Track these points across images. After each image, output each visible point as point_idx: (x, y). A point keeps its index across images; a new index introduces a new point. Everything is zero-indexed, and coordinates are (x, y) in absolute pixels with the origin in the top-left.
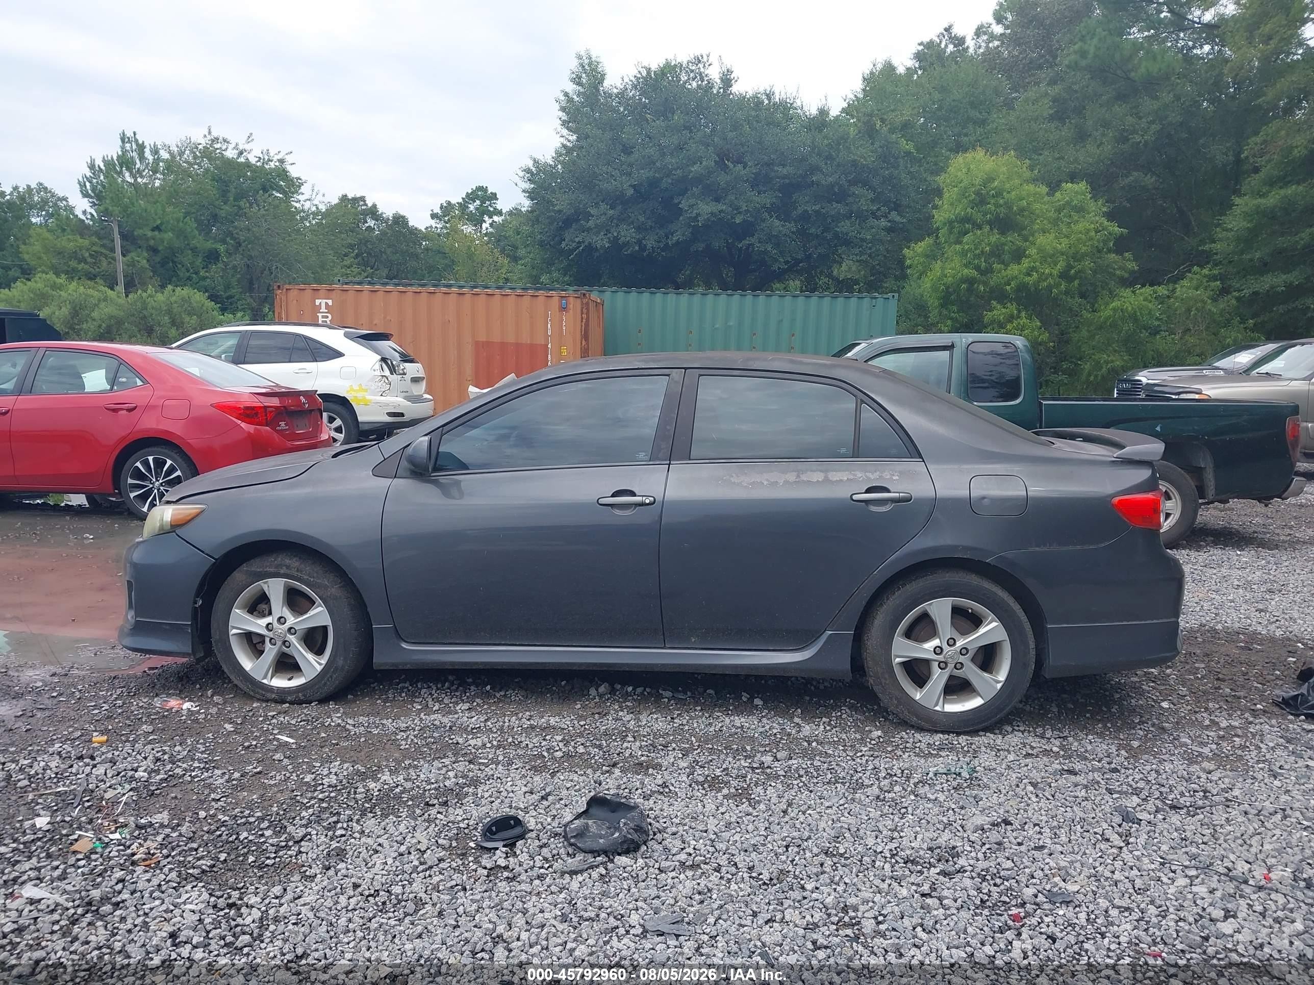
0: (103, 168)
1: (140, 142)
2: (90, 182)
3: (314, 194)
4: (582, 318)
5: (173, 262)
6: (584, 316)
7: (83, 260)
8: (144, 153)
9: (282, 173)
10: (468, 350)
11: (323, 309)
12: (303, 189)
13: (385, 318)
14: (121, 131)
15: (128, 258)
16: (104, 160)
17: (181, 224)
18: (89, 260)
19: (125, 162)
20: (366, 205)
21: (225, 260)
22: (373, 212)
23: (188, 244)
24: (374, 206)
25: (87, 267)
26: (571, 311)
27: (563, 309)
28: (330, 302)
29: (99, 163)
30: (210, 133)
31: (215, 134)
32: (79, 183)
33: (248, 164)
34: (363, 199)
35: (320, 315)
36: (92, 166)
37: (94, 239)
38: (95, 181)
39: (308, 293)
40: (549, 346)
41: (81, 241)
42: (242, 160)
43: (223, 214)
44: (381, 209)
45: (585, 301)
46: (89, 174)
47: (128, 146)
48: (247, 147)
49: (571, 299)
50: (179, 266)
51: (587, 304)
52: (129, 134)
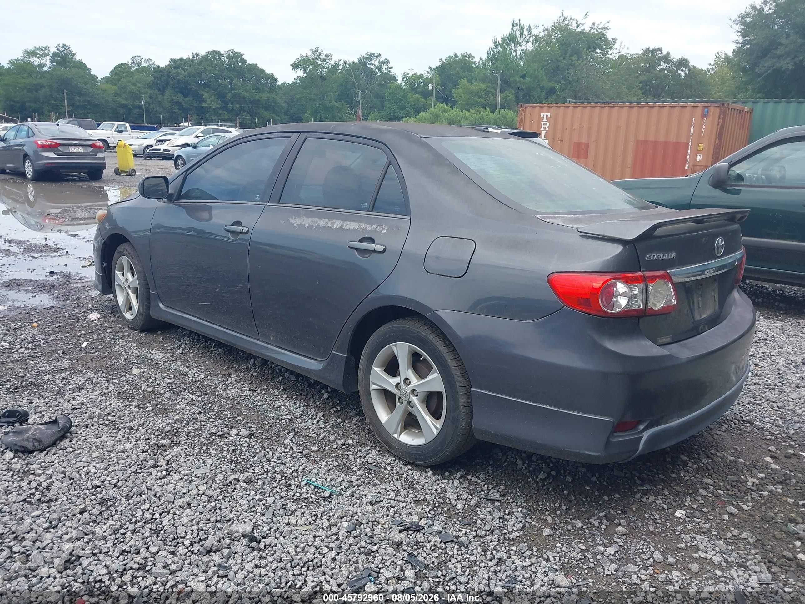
0: (501, 42)
1: (522, 25)
2: (493, 51)
3: (622, 48)
4: (719, 122)
5: (530, 96)
6: (721, 121)
7: (480, 97)
8: (523, 32)
9: (601, 37)
10: (631, 146)
11: (545, 120)
12: (615, 46)
13: (580, 125)
14: (512, 20)
15: (504, 94)
16: (502, 38)
17: (536, 72)
18: (484, 96)
19: (512, 38)
20: (662, 53)
21: (559, 93)
22: (666, 58)
23: (539, 85)
24: (668, 54)
25: (482, 100)
26: (711, 118)
27: (704, 116)
28: (549, 115)
29: (499, 40)
30: (562, 15)
31: (565, 15)
32: (487, 52)
33: (582, 33)
34: (660, 49)
35: (542, 123)
36: (495, 42)
37: (489, 84)
38: (495, 50)
39: (537, 109)
40: (690, 144)
41: (481, 85)
42: (578, 30)
43: (562, 65)
44: (672, 56)
45: (723, 109)
46: (493, 46)
47: (515, 28)
48: (583, 22)
49: (712, 109)
50: (532, 98)
51: (725, 112)
52: (517, 21)
